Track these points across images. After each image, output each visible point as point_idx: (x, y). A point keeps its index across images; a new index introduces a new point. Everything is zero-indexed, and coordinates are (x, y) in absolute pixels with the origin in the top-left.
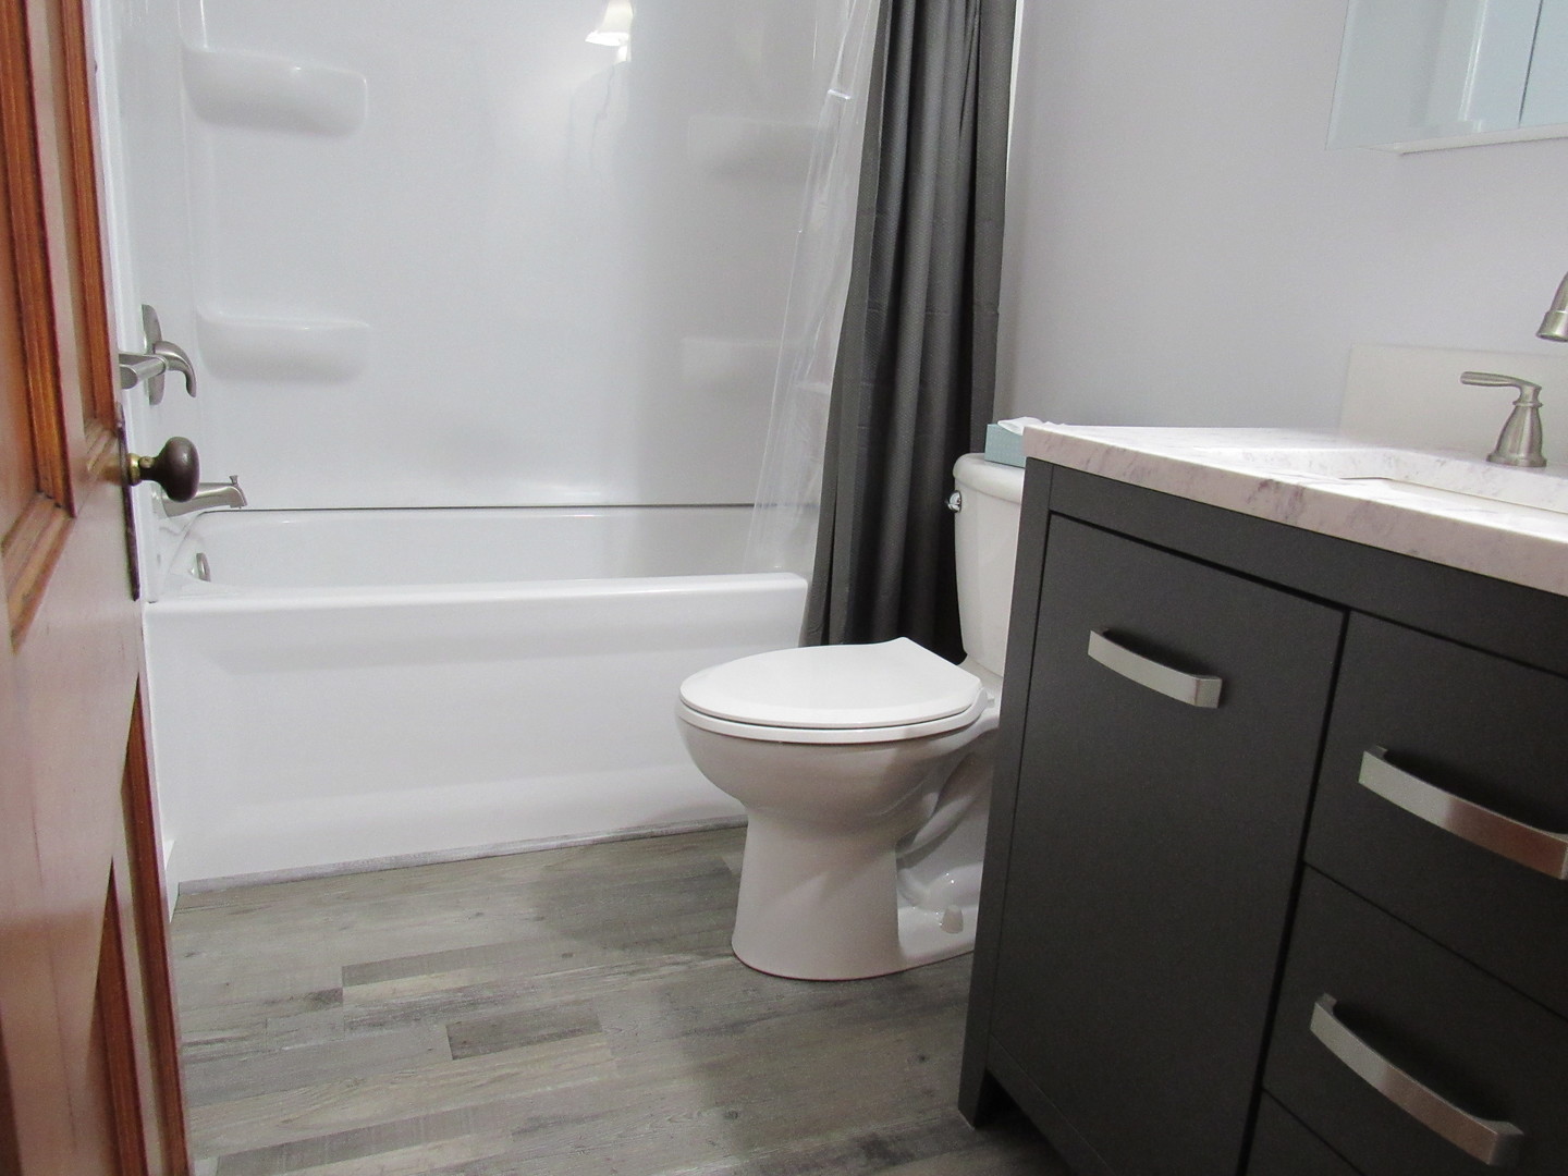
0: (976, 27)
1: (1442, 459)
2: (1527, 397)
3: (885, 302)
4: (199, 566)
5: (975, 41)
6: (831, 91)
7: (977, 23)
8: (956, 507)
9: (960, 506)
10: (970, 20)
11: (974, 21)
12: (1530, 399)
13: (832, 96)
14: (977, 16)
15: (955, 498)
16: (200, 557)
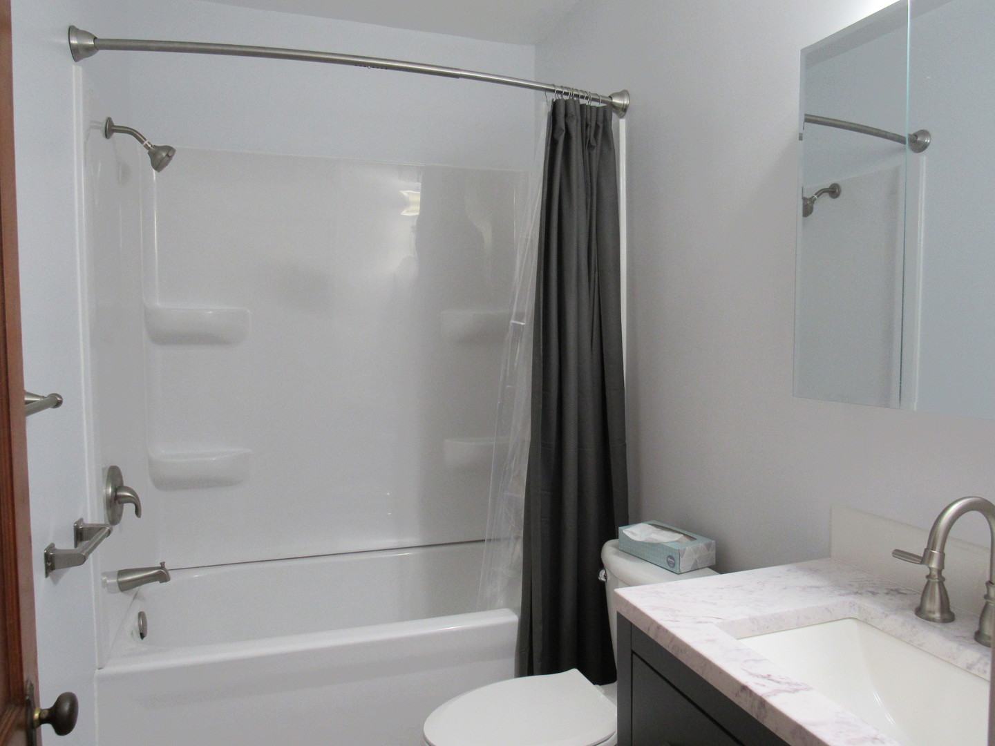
0: (596, 280)
1: (886, 613)
2: (934, 576)
3: (553, 442)
4: (139, 621)
5: (596, 287)
6: (512, 321)
7: (597, 276)
8: (603, 579)
9: (606, 578)
10: (592, 276)
11: (594, 275)
12: (937, 577)
13: (513, 324)
14: (597, 273)
15: (602, 573)
16: (141, 615)
